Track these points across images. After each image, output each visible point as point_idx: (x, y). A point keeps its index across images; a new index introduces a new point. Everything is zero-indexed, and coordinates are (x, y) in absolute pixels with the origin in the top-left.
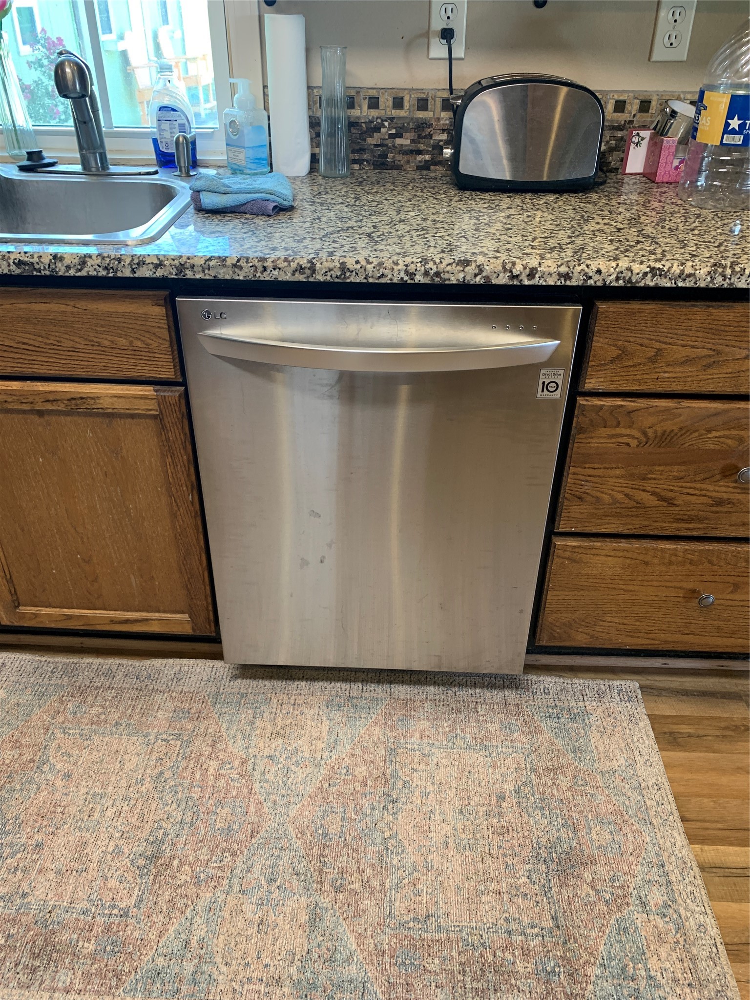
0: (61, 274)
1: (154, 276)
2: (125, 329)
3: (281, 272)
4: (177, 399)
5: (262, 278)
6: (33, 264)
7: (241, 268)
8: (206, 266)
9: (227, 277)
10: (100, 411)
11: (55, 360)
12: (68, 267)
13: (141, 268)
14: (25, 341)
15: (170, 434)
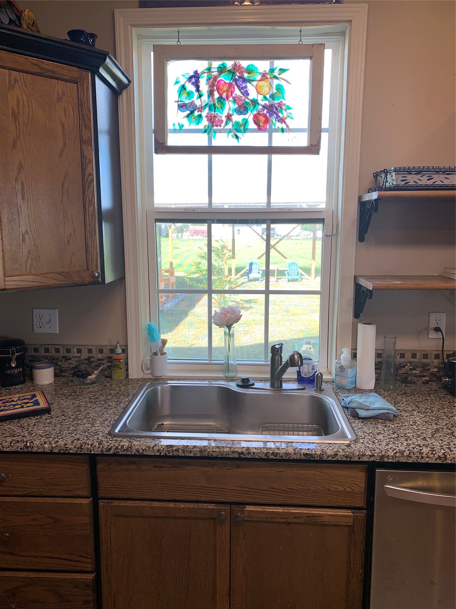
0: (324, 459)
1: (369, 460)
2: (344, 483)
3: (430, 459)
4: (363, 517)
5: (420, 462)
6: (312, 455)
7: (411, 457)
8: (395, 456)
9: (404, 461)
10: (322, 523)
11: (305, 497)
12: (329, 456)
13: (363, 457)
14: (292, 488)
15: (356, 535)
